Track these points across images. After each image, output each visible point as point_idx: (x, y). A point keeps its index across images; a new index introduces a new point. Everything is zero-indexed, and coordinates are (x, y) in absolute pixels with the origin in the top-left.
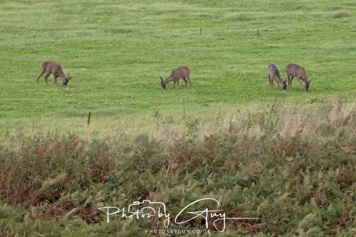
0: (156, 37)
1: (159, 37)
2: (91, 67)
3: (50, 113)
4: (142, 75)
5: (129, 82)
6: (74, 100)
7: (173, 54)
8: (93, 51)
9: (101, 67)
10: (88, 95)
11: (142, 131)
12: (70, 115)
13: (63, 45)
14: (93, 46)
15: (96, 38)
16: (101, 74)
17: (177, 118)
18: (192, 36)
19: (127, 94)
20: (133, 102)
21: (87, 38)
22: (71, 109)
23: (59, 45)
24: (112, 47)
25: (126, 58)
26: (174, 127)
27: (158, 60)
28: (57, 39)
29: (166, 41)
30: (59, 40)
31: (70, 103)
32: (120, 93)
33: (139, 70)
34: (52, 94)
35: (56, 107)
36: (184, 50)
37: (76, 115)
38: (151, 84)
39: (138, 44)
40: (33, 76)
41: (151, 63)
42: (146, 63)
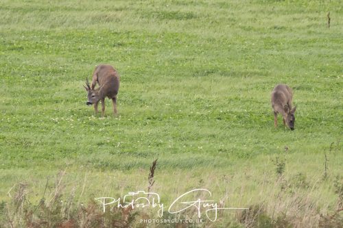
0: (243, 28)
1: (249, 29)
2: (130, 80)
3: (66, 161)
4: (232, 96)
5: (208, 108)
6: (107, 139)
7: (283, 59)
8: (128, 49)
9: (149, 80)
10: (135, 131)
11: (250, 200)
12: (105, 166)
13: (68, 37)
14: (125, 41)
15: (128, 28)
16: (152, 93)
17: (314, 177)
18: (312, 29)
19: (209, 131)
20: (221, 146)
21: (111, 26)
22: (104, 155)
23: (59, 38)
24: (163, 45)
25: (196, 65)
26: (311, 195)
27: (257, 70)
28: (52, 26)
29: (265, 36)
30: (57, 29)
31: (100, 144)
32: (193, 128)
33: (223, 88)
34: (64, 127)
35: (75, 151)
36: (303, 53)
37: (115, 167)
38: (251, 114)
39: (211, 40)
40: (21, 92)
41: (245, 74)
42: (234, 74)
